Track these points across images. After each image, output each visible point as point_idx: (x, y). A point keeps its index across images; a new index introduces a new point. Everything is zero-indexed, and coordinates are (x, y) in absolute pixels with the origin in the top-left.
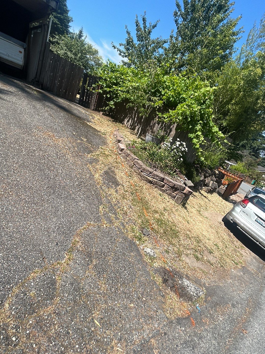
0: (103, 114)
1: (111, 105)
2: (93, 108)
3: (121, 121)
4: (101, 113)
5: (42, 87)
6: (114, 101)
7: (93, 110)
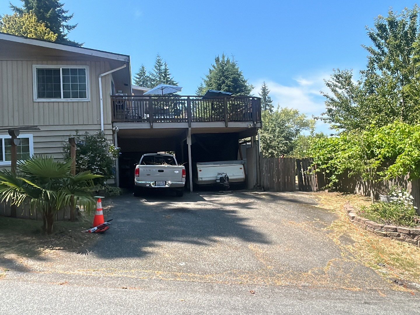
0: (329, 192)
1: (334, 179)
2: (315, 189)
3: (352, 192)
4: (327, 191)
5: (264, 189)
6: (335, 174)
7: (317, 191)
